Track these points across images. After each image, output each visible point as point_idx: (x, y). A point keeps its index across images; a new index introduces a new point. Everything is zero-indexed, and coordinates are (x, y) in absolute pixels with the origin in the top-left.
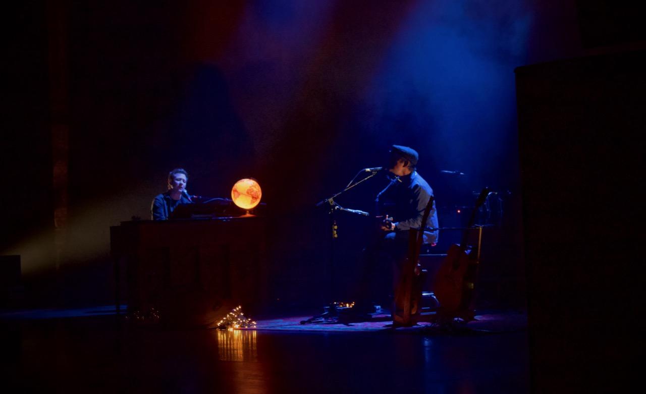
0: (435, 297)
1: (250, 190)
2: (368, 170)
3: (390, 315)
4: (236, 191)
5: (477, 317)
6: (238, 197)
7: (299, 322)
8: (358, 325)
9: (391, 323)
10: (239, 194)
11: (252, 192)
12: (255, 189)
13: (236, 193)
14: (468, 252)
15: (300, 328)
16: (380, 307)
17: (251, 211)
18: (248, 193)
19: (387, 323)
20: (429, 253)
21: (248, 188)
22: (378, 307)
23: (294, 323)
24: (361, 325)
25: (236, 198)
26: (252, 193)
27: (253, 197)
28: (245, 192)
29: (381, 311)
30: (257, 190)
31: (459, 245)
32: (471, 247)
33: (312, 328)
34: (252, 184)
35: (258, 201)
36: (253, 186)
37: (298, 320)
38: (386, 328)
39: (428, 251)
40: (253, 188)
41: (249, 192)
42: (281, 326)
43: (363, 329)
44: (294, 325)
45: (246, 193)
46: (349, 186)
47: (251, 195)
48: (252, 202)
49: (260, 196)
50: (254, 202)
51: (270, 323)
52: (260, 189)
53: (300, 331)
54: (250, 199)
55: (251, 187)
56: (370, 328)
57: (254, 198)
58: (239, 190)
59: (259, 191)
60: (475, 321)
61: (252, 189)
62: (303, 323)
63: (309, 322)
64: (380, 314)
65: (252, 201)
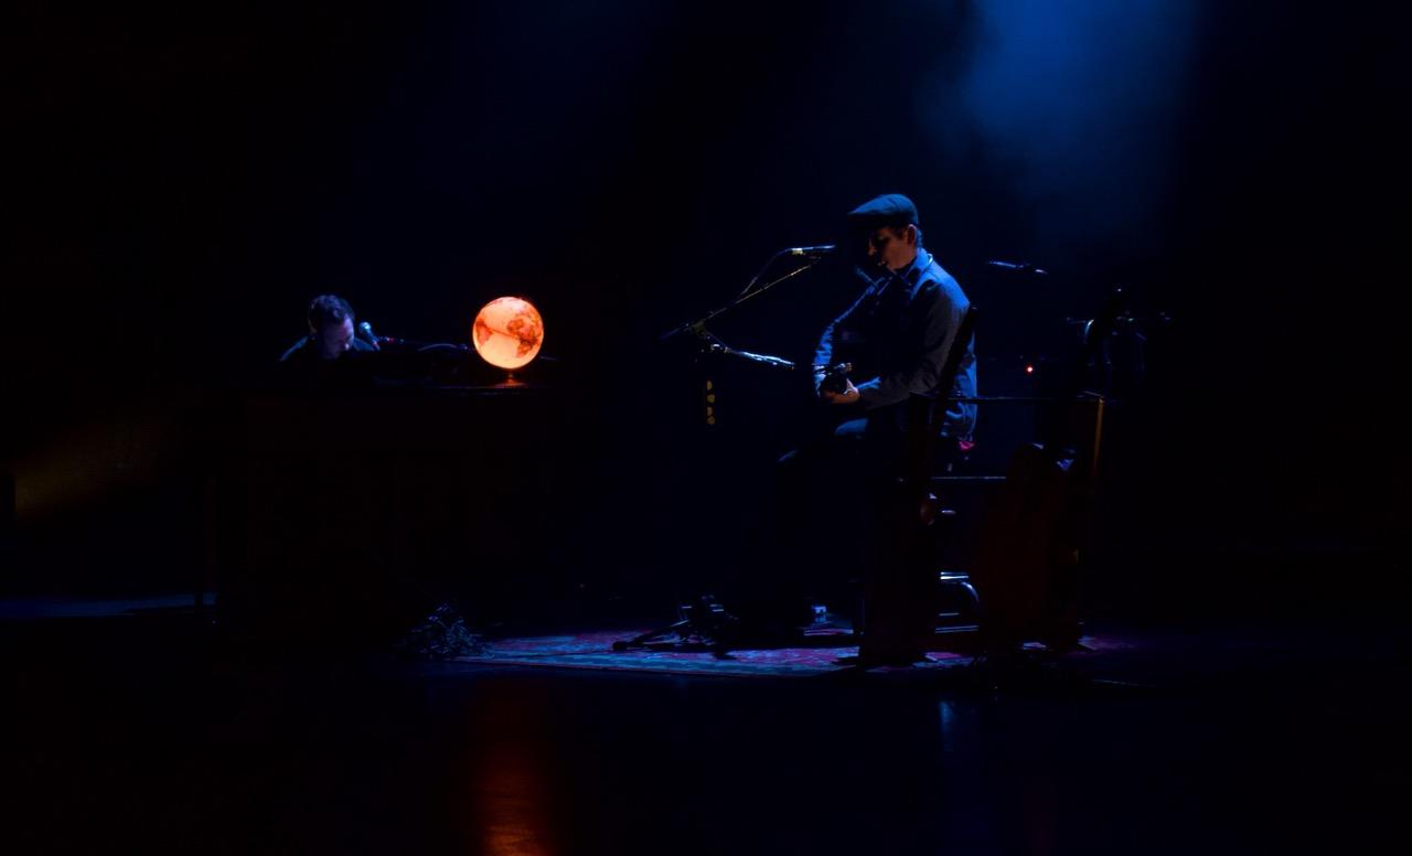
0: (970, 586)
1: (515, 322)
2: (799, 250)
3: (851, 632)
4: (482, 324)
5: (1085, 642)
6: (487, 339)
7: (609, 645)
8: (764, 658)
9: (853, 652)
10: (490, 332)
11: (522, 326)
12: (528, 322)
13: (483, 331)
14: (1065, 464)
15: (607, 661)
16: (824, 608)
17: (518, 373)
18: (510, 329)
19: (844, 653)
20: (952, 474)
21: (512, 318)
22: (818, 609)
23: (597, 647)
24: (772, 659)
25: (481, 343)
26: (521, 330)
27: (523, 341)
28: (504, 328)
29: (828, 619)
30: (533, 324)
31: (1041, 447)
32: (1072, 451)
33: (638, 663)
34: (523, 309)
35: (535, 350)
36: (522, 314)
37: (609, 641)
38: (839, 668)
39: (950, 469)
40: (522, 317)
41: (514, 329)
42: (563, 654)
43: (777, 669)
44: (597, 652)
45: (507, 332)
46: (748, 292)
47: (518, 334)
48: (522, 352)
49: (541, 339)
50: (525, 352)
51: (538, 644)
52: (540, 323)
53: (605, 669)
54: (515, 344)
55: (517, 315)
56: (797, 667)
57: (526, 342)
58: (489, 322)
59: (537, 325)
60: (1083, 653)
61: (521, 320)
62: (620, 648)
63: (637, 645)
64: (828, 626)
65: (519, 348)
